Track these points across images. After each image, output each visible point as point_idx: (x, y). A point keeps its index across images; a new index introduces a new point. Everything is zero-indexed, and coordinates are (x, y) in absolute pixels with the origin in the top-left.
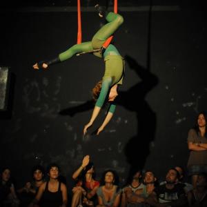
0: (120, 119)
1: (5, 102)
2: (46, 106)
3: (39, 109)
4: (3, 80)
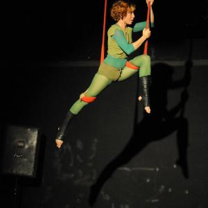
0: (163, 187)
1: (34, 168)
2: (80, 172)
3: (73, 175)
4: (32, 143)
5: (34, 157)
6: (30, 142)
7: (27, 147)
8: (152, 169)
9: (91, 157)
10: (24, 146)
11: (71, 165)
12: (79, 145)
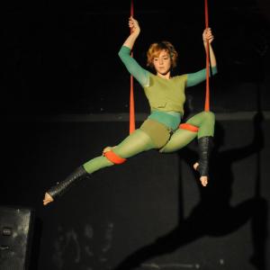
4: (23, 230)
5: (25, 250)
6: (20, 228)
7: (15, 235)
8: (190, 266)
9: (105, 250)
10: (12, 234)
11: (77, 260)
12: (89, 232)
